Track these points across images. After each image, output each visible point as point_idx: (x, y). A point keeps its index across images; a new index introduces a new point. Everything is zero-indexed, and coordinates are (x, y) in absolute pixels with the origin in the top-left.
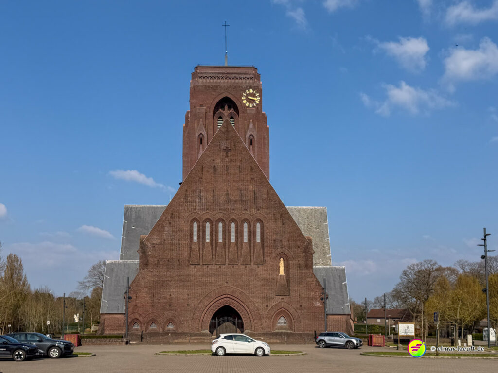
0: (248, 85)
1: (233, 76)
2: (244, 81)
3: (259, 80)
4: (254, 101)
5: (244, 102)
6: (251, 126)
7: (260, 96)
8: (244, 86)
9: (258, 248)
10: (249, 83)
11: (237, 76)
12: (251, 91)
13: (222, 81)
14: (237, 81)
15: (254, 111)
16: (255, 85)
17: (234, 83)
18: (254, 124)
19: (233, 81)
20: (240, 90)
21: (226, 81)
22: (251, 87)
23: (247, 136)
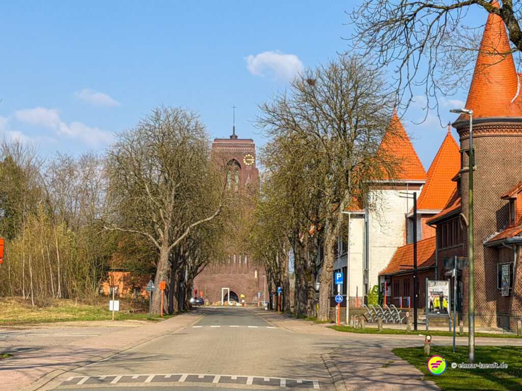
0: (247, 151)
1: (238, 145)
2: (245, 148)
3: (254, 148)
4: (251, 161)
5: (245, 162)
6: (248, 178)
7: (254, 158)
8: (244, 152)
9: (246, 266)
10: (248, 150)
11: (240, 145)
12: (249, 155)
13: (231, 149)
14: (240, 148)
15: (250, 169)
16: (252, 151)
17: (239, 150)
18: (250, 177)
19: (238, 148)
20: (241, 154)
21: (234, 148)
22: (249, 153)
23: (246, 184)
